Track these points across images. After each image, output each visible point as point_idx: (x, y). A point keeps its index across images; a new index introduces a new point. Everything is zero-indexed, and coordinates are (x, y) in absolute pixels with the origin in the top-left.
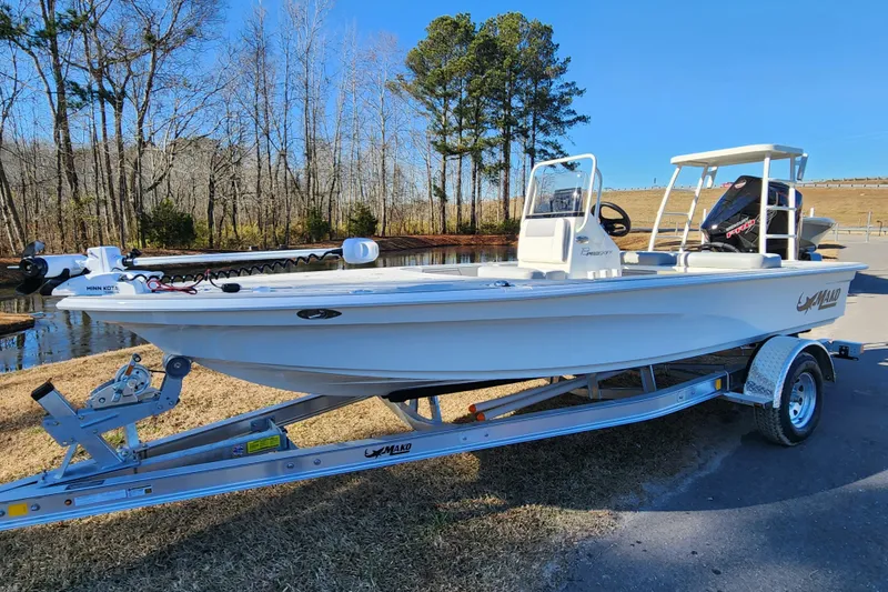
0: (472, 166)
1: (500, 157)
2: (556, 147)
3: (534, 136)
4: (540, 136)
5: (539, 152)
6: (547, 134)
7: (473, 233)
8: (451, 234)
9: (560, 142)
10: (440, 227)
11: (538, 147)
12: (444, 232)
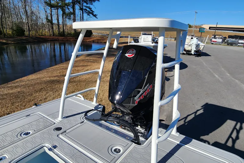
0: (61, 12)
1: (71, 10)
2: (90, 8)
3: (83, 4)
4: (85, 4)
5: (84, 10)
6: (87, 4)
7: (64, 36)
8: (56, 36)
9: (91, 7)
10: (52, 33)
11: (84, 8)
12: (53, 35)
